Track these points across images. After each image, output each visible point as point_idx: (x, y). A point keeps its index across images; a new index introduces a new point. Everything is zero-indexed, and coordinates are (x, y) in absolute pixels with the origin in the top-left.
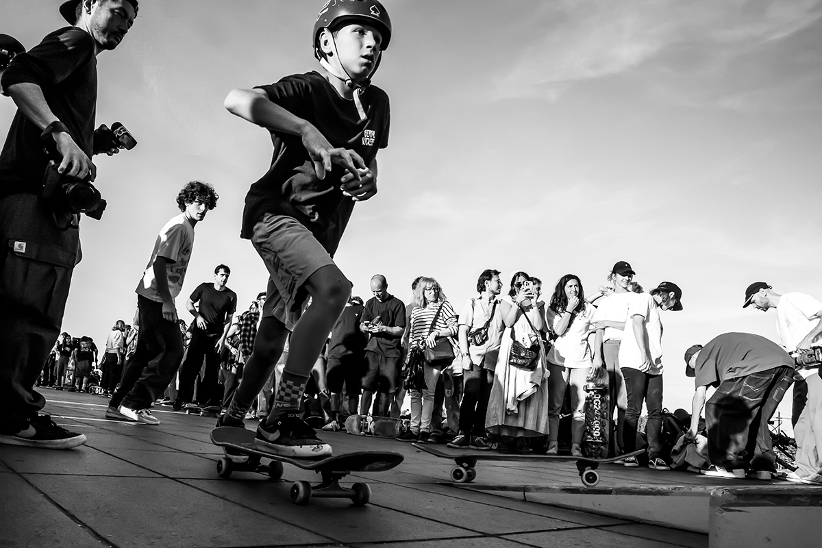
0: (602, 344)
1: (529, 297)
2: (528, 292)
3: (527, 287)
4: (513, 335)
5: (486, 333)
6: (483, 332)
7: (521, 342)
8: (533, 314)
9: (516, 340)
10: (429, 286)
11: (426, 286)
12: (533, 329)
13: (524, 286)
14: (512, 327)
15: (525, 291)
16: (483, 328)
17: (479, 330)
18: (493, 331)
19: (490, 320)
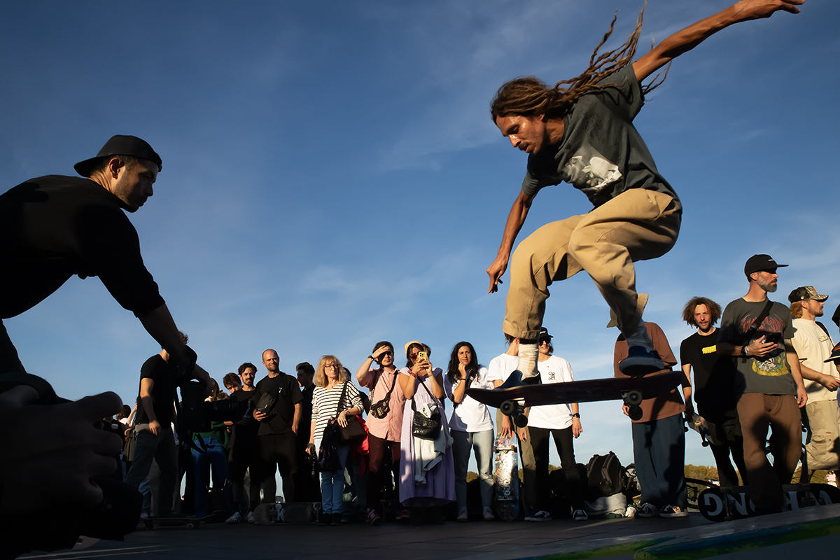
1: (424, 368)
2: (423, 362)
3: (421, 358)
4: (414, 407)
5: (387, 405)
6: (384, 404)
7: (421, 412)
8: (430, 382)
9: (417, 411)
10: (328, 362)
11: (326, 363)
12: (432, 397)
13: (419, 356)
14: (412, 398)
15: (420, 362)
16: (384, 400)
17: (381, 402)
18: (394, 403)
19: (391, 391)
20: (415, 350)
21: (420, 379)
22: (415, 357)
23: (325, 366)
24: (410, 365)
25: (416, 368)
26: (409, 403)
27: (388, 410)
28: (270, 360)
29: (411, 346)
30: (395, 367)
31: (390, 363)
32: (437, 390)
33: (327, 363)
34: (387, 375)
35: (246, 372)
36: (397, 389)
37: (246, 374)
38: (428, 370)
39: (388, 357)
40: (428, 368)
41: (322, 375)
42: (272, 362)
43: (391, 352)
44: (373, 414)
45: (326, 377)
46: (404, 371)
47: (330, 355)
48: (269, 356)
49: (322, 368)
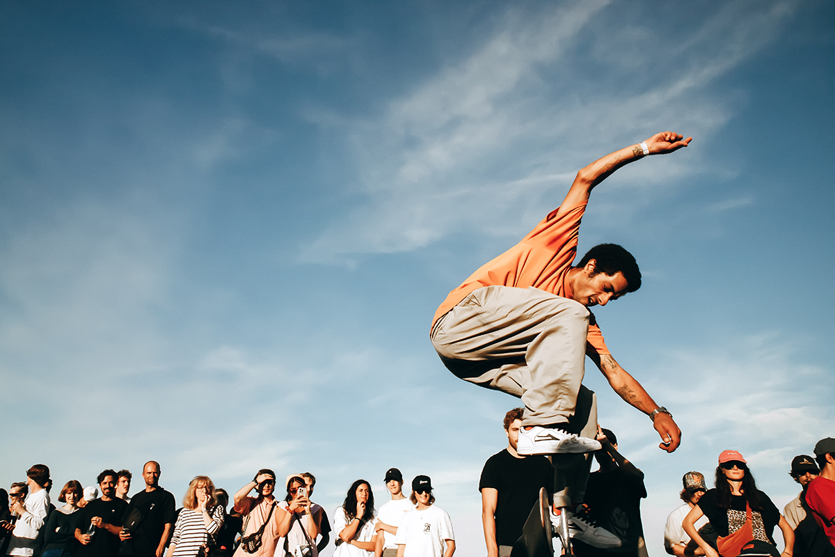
0: (383, 552)
1: (302, 505)
2: (301, 499)
3: (301, 494)
4: (286, 546)
5: (260, 539)
6: (257, 538)
7: (293, 553)
8: (307, 520)
9: (289, 551)
10: (201, 483)
11: (197, 485)
12: (306, 538)
13: (298, 491)
14: (286, 536)
15: (299, 499)
16: (257, 533)
17: (253, 535)
18: (267, 538)
19: (266, 524)
20: (295, 484)
21: (296, 516)
22: (295, 491)
23: (197, 487)
24: (289, 499)
25: (294, 504)
26: (282, 540)
27: (260, 545)
28: (150, 473)
29: (292, 480)
30: (273, 498)
31: (268, 493)
32: (313, 530)
33: (199, 484)
34: (265, 505)
35: (105, 481)
36: (272, 522)
37: (105, 483)
38: (306, 508)
39: (268, 487)
40: (306, 505)
41: (192, 497)
42: (152, 475)
43: (271, 482)
44: (244, 548)
45: (196, 498)
46: (282, 505)
47: (204, 475)
48: (150, 468)
49: (194, 489)
